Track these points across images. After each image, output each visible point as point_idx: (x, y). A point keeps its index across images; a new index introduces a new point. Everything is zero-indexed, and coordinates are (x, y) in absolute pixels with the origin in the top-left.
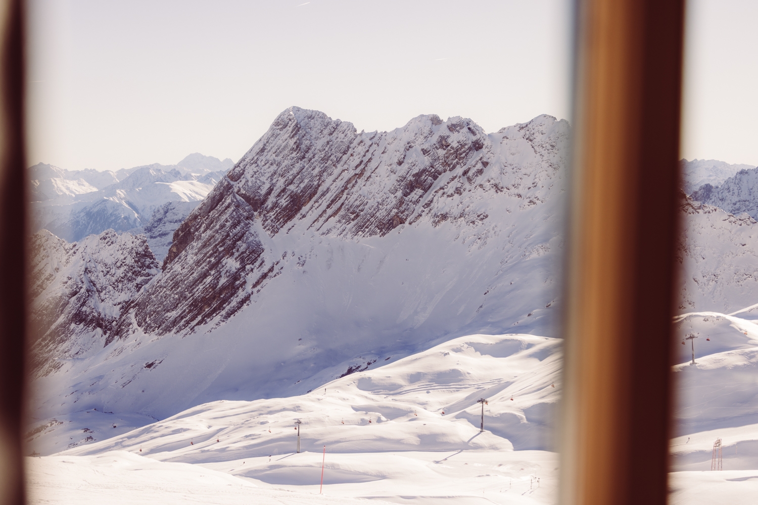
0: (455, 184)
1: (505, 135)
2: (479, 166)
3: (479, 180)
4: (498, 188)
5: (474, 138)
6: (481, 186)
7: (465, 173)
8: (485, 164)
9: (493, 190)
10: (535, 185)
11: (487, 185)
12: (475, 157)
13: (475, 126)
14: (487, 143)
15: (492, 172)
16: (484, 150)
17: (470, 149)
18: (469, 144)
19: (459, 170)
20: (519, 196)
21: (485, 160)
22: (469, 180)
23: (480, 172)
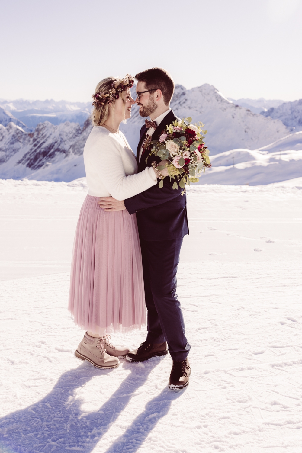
0: (176, 106)
1: (193, 90)
2: (184, 101)
3: (184, 105)
4: (190, 108)
5: (182, 91)
6: (184, 107)
7: (179, 103)
8: (186, 100)
9: (188, 109)
10: (202, 107)
11: (186, 107)
12: (183, 98)
13: (183, 87)
14: (187, 93)
15: (188, 103)
16: (186, 95)
17: (181, 95)
18: (181, 93)
19: (178, 102)
20: (197, 110)
21: (186, 98)
22: (181, 105)
23: (184, 102)
